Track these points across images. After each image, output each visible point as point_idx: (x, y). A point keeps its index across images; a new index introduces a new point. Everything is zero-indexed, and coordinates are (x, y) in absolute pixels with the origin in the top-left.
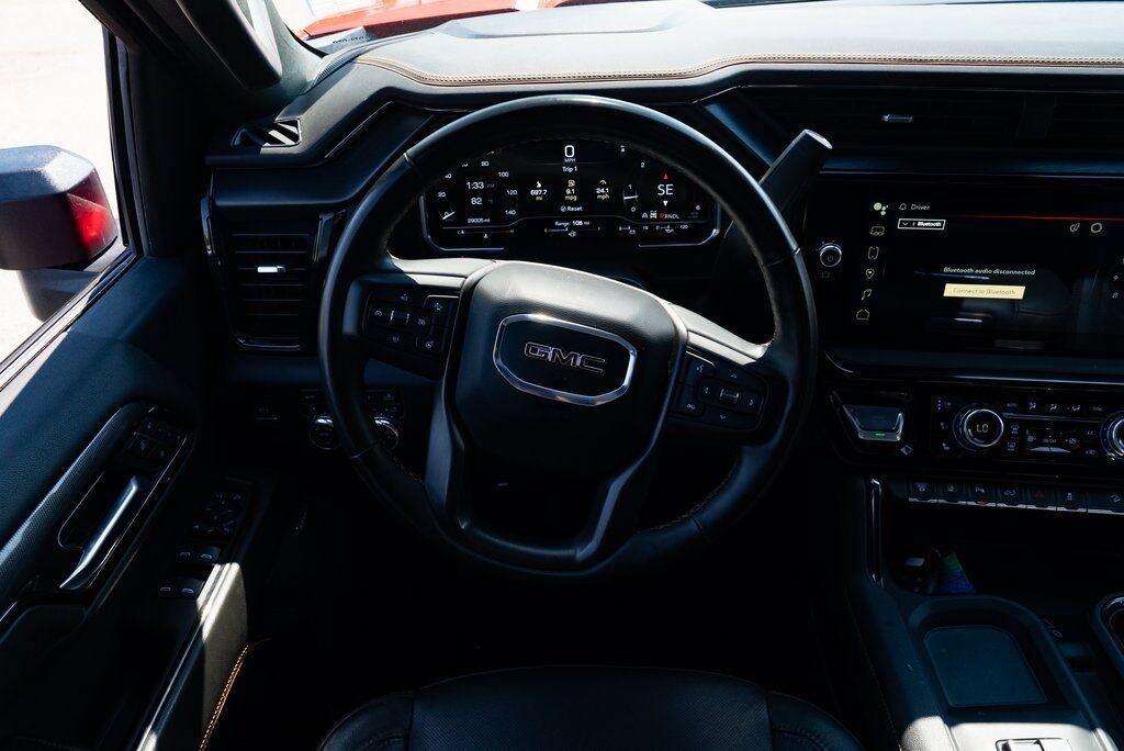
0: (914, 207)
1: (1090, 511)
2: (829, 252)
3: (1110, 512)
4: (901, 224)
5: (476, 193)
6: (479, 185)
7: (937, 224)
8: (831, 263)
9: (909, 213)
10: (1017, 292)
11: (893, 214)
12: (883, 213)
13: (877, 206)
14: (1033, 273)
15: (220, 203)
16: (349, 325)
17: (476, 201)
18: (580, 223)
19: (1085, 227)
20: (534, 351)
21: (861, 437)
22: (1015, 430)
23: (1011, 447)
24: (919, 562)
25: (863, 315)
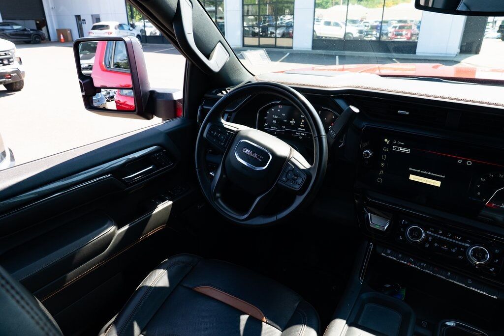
0: (399, 143)
1: (455, 282)
2: (367, 153)
3: (464, 286)
4: (394, 148)
5: (275, 119)
6: (276, 117)
7: (407, 151)
8: (367, 157)
9: (396, 145)
10: (438, 184)
11: (391, 144)
12: (388, 143)
13: (386, 140)
14: (444, 177)
15: (204, 107)
16: (205, 135)
17: (274, 122)
18: (303, 134)
19: (465, 162)
20: (245, 150)
21: (371, 226)
22: (430, 239)
23: (427, 246)
24: (388, 286)
25: (380, 180)
